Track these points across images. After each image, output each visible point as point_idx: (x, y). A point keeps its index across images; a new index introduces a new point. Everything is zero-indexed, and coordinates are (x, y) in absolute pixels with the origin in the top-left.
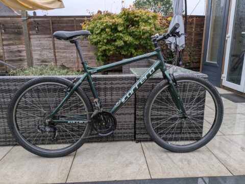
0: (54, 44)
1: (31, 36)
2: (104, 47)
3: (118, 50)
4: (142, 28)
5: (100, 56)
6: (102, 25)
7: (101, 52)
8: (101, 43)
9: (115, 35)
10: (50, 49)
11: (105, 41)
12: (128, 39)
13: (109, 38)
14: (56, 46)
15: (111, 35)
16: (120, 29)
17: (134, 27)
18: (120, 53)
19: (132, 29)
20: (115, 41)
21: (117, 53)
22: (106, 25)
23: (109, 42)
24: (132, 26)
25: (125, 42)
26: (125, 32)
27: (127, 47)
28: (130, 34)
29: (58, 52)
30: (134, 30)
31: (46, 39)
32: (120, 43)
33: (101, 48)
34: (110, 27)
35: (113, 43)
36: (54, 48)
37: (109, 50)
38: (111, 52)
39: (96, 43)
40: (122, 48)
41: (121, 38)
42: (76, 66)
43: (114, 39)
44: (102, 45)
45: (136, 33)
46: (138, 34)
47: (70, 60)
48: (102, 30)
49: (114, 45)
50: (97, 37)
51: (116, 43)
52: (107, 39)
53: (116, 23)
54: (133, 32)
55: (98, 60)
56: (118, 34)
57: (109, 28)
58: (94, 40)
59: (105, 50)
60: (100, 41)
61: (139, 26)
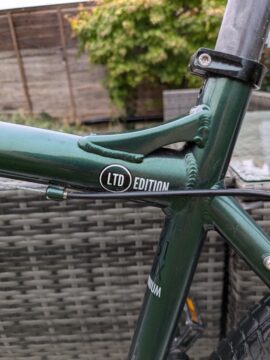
0: (23, 70)
2: (122, 68)
3: (154, 72)
4: (211, 12)
5: (114, 88)
6: (113, 14)
7: (116, 79)
8: (114, 58)
9: (146, 35)
10: (16, 81)
11: (123, 52)
12: (176, 43)
13: (131, 44)
14: (28, 73)
15: (135, 38)
16: (155, 19)
17: (188, 14)
18: (158, 80)
19: (186, 18)
20: (145, 50)
21: (152, 79)
22: (124, 12)
23: (133, 54)
24: (185, 11)
25: (169, 52)
26: (167, 27)
27: (174, 64)
28: (181, 32)
29: (34, 86)
30: (190, 20)
31: (6, 61)
32: (156, 55)
33: (114, 69)
34: (131, 16)
35: (142, 57)
36: (25, 78)
37: (133, 73)
38: (138, 79)
39: (103, 60)
40: (161, 66)
41: (158, 43)
42: (71, 113)
43: (143, 45)
44: (117, 62)
45: (194, 27)
46: (200, 29)
47: (57, 103)
48: (116, 26)
49: (144, 62)
50: (104, 46)
51: (148, 57)
52: (128, 48)
53: (146, 6)
54: (187, 26)
55: (112, 97)
56: (151, 33)
57: (130, 20)
58: (100, 53)
59: (124, 75)
60: (112, 54)
61: (200, 9)
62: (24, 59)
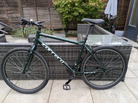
0: (37, 13)
1: (23, 8)
2: (66, 16)
3: (75, 18)
4: (91, 4)
5: (64, 21)
6: (65, 2)
7: (65, 19)
8: (64, 14)
9: (74, 8)
10: (35, 16)
11: (67, 12)
12: (81, 11)
13: (69, 10)
14: (38, 14)
15: (71, 9)
16: (76, 5)
17: (85, 4)
18: (76, 20)
19: (84, 4)
20: (73, 12)
21: (74, 19)
22: (68, 2)
23: (70, 13)
24: (84, 3)
25: (79, 13)
26: (79, 6)
27: (81, 16)
28: (83, 8)
29: (39, 18)
30: (85, 5)
31: (32, 10)
32: (76, 14)
33: (64, 16)
34: (70, 3)
35: (72, 14)
36: (37, 16)
37: (69, 18)
38: (71, 19)
39: (62, 14)
40: (77, 16)
41: (77, 11)
42: (50, 26)
43: (73, 11)
44: (65, 15)
45: (86, 7)
46: (88, 8)
47: (46, 23)
48: (66, 5)
49: (72, 15)
50: (62, 10)
51: (74, 14)
52: (68, 11)
53: (74, 1)
54: (84, 6)
55: (63, 23)
56: (75, 8)
58: (61, 12)
59: (67, 18)
60: (64, 13)
61: (88, 2)
62: (37, 10)
